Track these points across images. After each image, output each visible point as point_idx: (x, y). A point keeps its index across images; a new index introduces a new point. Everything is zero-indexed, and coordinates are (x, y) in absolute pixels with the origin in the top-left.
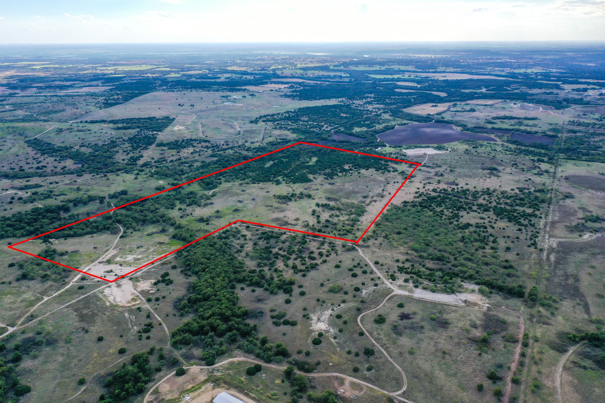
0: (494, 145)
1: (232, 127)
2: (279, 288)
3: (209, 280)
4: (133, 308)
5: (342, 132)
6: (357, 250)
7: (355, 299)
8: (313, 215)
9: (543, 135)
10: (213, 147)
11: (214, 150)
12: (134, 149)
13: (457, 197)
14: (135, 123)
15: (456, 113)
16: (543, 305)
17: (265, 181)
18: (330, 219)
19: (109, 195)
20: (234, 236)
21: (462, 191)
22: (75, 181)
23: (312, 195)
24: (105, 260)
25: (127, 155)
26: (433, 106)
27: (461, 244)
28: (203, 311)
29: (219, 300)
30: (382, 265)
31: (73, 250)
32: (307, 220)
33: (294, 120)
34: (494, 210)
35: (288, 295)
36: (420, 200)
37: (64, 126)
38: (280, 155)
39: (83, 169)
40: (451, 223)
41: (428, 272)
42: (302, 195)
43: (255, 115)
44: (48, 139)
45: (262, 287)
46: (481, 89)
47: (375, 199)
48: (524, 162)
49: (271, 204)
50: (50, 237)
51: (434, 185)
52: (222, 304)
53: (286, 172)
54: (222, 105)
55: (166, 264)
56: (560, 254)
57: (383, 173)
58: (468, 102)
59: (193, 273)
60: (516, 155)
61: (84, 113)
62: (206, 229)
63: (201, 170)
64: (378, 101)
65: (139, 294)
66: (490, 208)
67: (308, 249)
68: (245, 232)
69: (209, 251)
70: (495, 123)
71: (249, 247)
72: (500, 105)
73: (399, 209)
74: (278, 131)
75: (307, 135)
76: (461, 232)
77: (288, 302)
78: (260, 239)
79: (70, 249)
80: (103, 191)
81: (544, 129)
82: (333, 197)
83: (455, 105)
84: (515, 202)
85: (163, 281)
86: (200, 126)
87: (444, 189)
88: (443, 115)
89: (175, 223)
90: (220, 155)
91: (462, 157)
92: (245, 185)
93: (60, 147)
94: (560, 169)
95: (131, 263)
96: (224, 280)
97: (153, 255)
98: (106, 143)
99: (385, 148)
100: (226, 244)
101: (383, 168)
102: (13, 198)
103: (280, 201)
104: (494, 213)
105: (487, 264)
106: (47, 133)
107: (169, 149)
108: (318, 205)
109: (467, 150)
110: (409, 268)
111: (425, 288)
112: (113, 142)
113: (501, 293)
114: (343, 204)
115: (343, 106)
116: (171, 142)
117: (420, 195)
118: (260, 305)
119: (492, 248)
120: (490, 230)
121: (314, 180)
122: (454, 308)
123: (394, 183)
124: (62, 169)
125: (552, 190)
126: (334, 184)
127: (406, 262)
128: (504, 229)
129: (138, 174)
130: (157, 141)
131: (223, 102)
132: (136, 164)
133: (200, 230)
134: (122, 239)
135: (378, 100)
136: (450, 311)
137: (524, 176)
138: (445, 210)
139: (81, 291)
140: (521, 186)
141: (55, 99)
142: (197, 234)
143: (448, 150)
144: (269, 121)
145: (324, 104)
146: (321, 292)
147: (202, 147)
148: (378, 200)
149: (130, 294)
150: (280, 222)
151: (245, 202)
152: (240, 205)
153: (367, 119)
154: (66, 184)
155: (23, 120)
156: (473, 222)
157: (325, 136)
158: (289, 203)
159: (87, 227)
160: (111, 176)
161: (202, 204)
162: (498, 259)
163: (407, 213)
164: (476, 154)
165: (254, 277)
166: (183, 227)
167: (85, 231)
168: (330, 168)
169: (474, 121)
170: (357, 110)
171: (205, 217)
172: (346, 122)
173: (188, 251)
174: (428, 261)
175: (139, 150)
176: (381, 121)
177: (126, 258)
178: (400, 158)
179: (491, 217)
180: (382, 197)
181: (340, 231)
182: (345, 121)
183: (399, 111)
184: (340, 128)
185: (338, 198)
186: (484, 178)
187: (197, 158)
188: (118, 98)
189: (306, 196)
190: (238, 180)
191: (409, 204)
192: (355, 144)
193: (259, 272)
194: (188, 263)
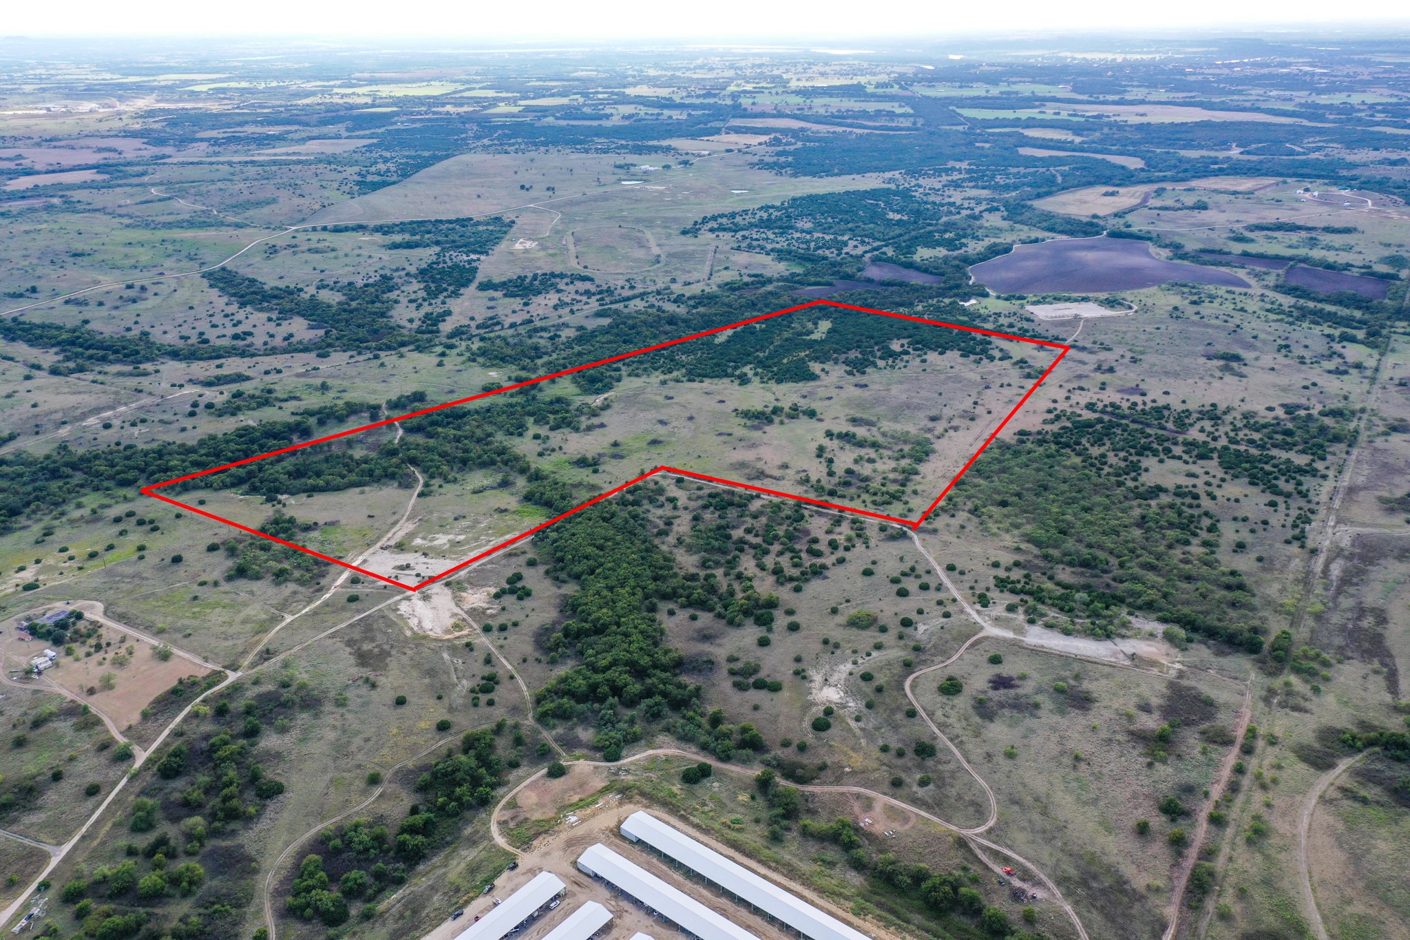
0: (1242, 297)
1: (642, 244)
2: (746, 613)
3: (605, 593)
4: (457, 642)
5: (890, 260)
6: (910, 538)
7: (902, 643)
8: (819, 456)
9: (1363, 274)
10: (601, 292)
11: (602, 299)
12: (432, 295)
13: (1141, 423)
14: (429, 232)
15: (1161, 212)
16: (1297, 671)
17: (717, 376)
18: (856, 468)
19: (389, 402)
20: (652, 501)
21: (1152, 408)
22: (315, 369)
23: (818, 412)
24: (392, 543)
25: (418, 308)
26: (1106, 194)
27: (1137, 533)
28: (595, 656)
29: (626, 635)
30: (962, 573)
31: (328, 520)
32: (805, 467)
33: (780, 228)
34: (1220, 457)
35: (764, 628)
36: (1055, 428)
37: (280, 238)
38: (747, 315)
39: (329, 341)
40: (1120, 484)
41: (1059, 591)
42: (796, 410)
43: (694, 215)
44: (249, 270)
45: (711, 610)
46: (1229, 149)
47: (954, 423)
48: (1308, 342)
49: (730, 431)
50: (278, 491)
51: (1089, 394)
52: (630, 643)
53: (761, 355)
54: (617, 188)
55: (516, 555)
56: (1355, 561)
57: (978, 362)
58: (1194, 183)
59: (569, 575)
60: (1291, 324)
61: (317, 207)
62: (592, 482)
63: (577, 348)
64: (976, 180)
65: (466, 616)
66: (1212, 451)
67: (807, 532)
68: (673, 491)
69: (603, 530)
70: (1252, 241)
71: (683, 525)
72: (1270, 194)
73: (1008, 448)
74: (745, 254)
75: (809, 265)
76: (1140, 506)
77: (764, 643)
78: (705, 507)
79: (321, 518)
80: (374, 392)
81: (1368, 259)
82: (865, 416)
83: (1159, 192)
84: (1271, 438)
85: (512, 592)
86: (571, 240)
87: (1112, 405)
88: (1129, 218)
89: (529, 468)
90: (616, 312)
91: (1163, 327)
92: (671, 384)
93: (277, 288)
94: (1390, 359)
95: (444, 551)
96: (634, 594)
97: (487, 535)
98: (371, 281)
99: (985, 301)
100: (635, 517)
101: (978, 349)
102: (195, 405)
103: (749, 423)
104: (1221, 464)
105: (1189, 578)
106: (246, 255)
107: (505, 295)
108: (829, 434)
109: (1176, 308)
110: (1019, 582)
111: (1049, 626)
112: (384, 277)
113: (1211, 642)
114: (884, 435)
115: (896, 193)
116: (510, 281)
117: (1058, 417)
118: (706, 647)
119: (1205, 544)
120: (1206, 503)
121: (823, 375)
122: (1107, 670)
123: (1002, 386)
124: (285, 339)
125: (1363, 411)
126: (866, 386)
127: (1015, 569)
128: (1237, 501)
129: (443, 354)
130: (480, 277)
131: (620, 180)
132: (438, 331)
133: (580, 484)
134: (422, 499)
135: (977, 178)
136: (1097, 675)
137: (1303, 376)
138: (1111, 454)
139: (353, 605)
140: (1291, 399)
141: (252, 171)
142: (575, 493)
143: (1131, 308)
144: (725, 230)
145: (851, 188)
146: (832, 625)
147: (577, 292)
148: (963, 426)
149: (448, 614)
150: (747, 471)
151: (674, 424)
152: (661, 431)
153: (949, 226)
154: (298, 375)
155: (191, 224)
156: (1169, 482)
157: (848, 270)
158: (767, 428)
159: (350, 471)
160: (388, 358)
161: (583, 426)
162: (1215, 569)
163: (1023, 459)
164: (1196, 318)
165: (694, 588)
166: (546, 478)
167: (346, 480)
168: (859, 347)
169: (1203, 234)
170: (926, 203)
171: (589, 456)
172: (901, 235)
173: (557, 530)
174: (1061, 566)
175: (441, 297)
176: (980, 233)
177: (433, 539)
178: (1019, 325)
179: (1212, 473)
180: (972, 419)
181: (875, 494)
182: (898, 232)
183: (1023, 207)
184: (884, 249)
185: (874, 419)
186: (1209, 379)
187: (567, 318)
188: (388, 170)
189: (804, 413)
190: (657, 373)
191: (1031, 438)
192: (917, 290)
193: (705, 579)
194: (559, 554)
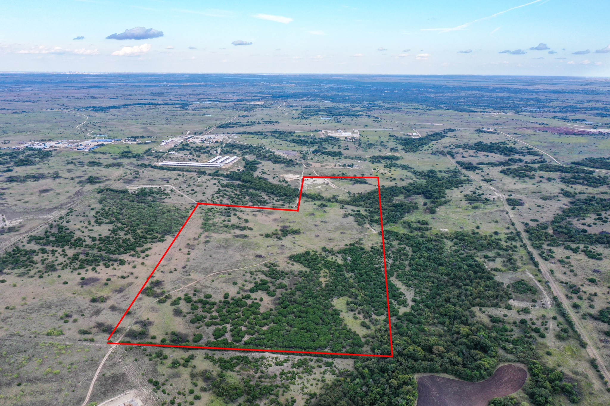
6: (196, 201)
23: (266, 237)
36: (146, 246)
82: (243, 240)
87: (108, 266)
108: (251, 229)
117: (143, 251)
126: (256, 256)
148: (192, 241)
158: (279, 227)
180: (188, 245)
191: (158, 239)
